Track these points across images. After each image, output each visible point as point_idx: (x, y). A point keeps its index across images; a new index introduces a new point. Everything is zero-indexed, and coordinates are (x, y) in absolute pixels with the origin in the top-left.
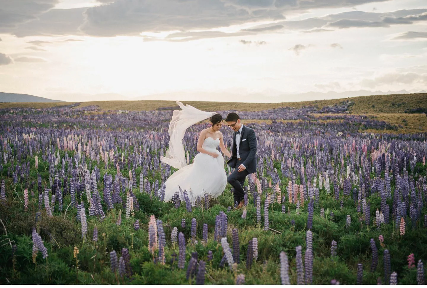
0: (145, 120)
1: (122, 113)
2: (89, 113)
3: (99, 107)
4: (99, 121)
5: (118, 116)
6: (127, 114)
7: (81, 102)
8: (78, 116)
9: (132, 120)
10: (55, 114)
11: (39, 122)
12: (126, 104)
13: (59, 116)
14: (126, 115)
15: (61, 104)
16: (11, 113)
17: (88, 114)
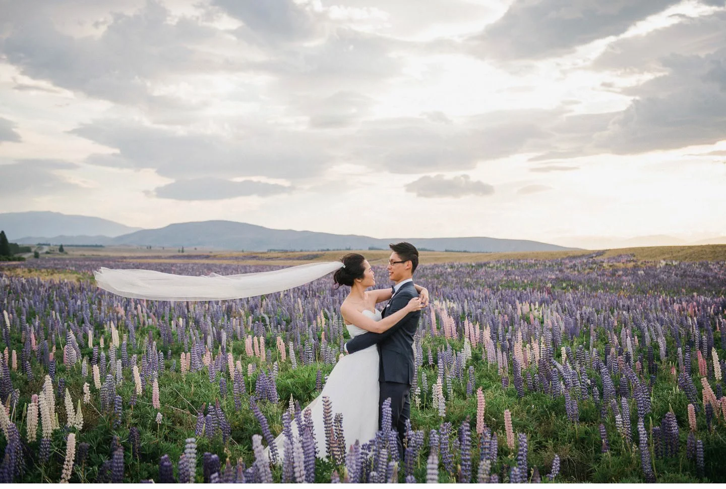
0: (705, 277)
1: (666, 264)
2: (611, 266)
3: (634, 256)
4: (624, 278)
5: (658, 271)
6: (675, 266)
7: (607, 250)
8: (591, 271)
9: (681, 276)
10: (556, 268)
11: (526, 281)
12: (679, 252)
13: (561, 271)
14: (673, 268)
15: (576, 254)
16: (489, 267)
17: (608, 267)
